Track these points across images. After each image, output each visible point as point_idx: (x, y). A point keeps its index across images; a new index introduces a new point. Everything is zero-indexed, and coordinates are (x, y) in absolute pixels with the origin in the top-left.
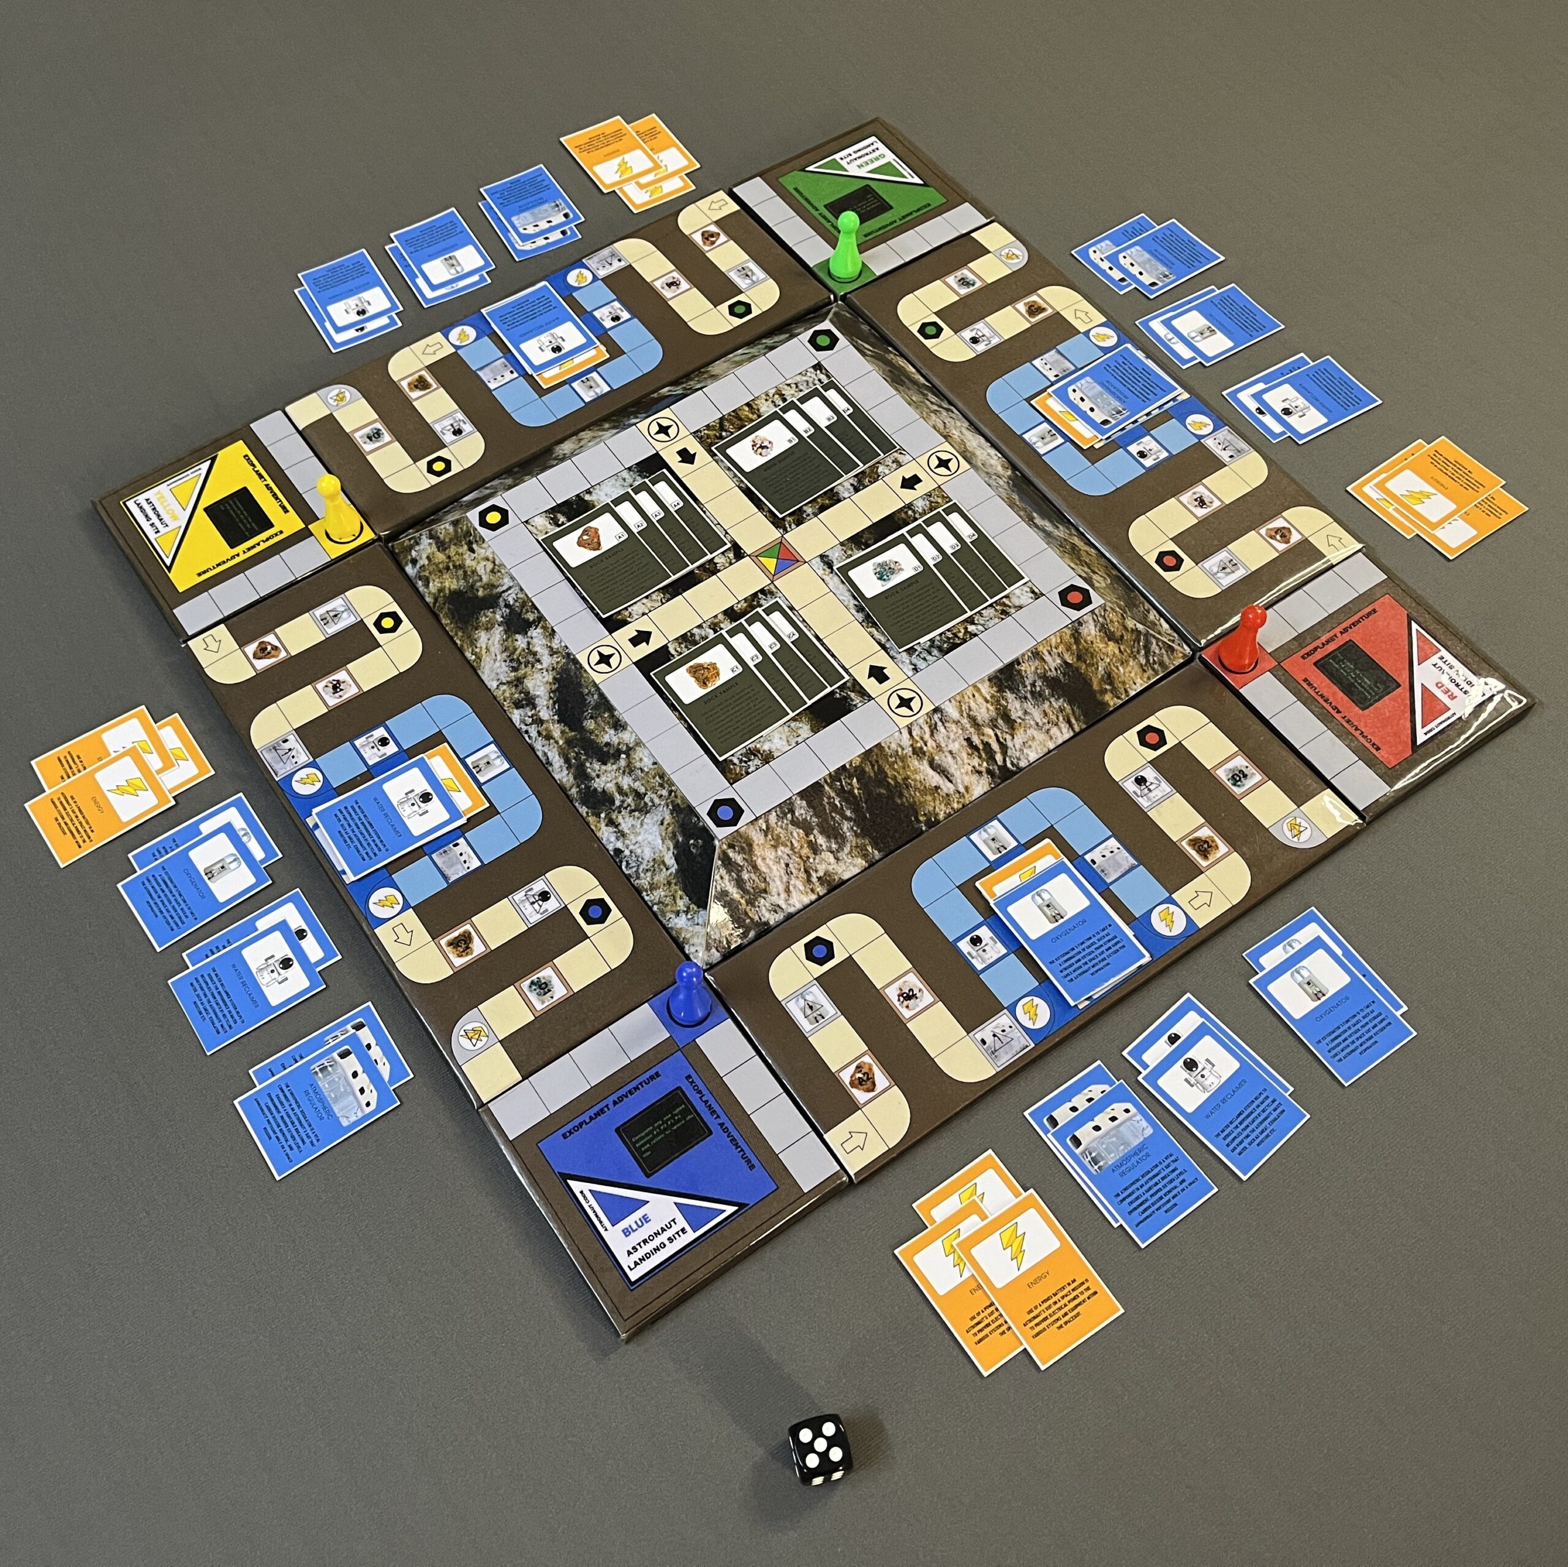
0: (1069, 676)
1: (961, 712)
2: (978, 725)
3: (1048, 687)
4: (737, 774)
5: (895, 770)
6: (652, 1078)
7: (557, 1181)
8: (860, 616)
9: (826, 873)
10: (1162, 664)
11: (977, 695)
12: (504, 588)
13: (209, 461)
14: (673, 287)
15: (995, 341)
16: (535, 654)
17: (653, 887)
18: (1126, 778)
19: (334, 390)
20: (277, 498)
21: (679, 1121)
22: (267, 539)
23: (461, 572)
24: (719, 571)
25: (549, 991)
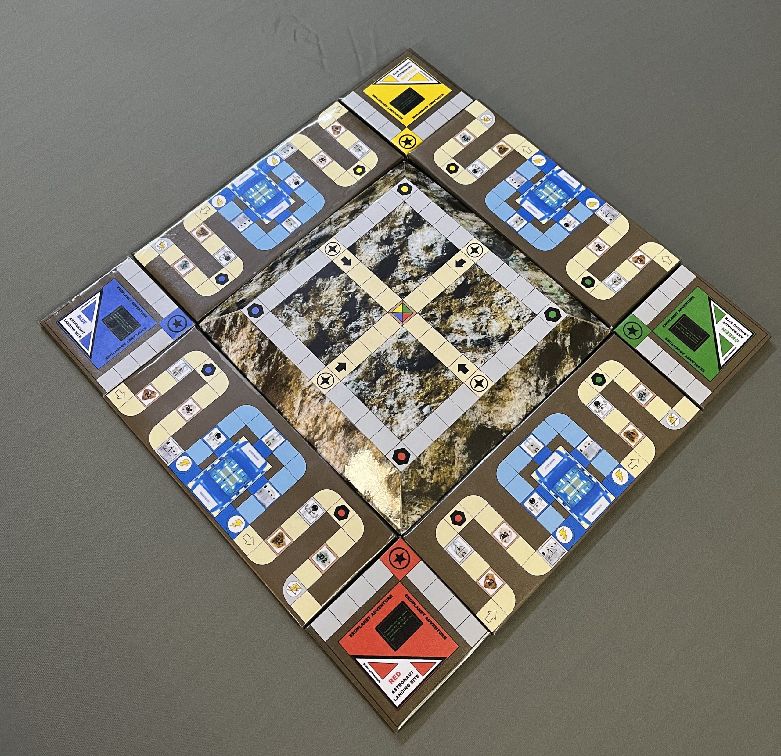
1: (327, 409)
2: (325, 420)
4: (277, 313)
5: (294, 384)
6: (144, 315)
7: (100, 289)
8: (374, 355)
9: (246, 367)
11: (337, 415)
12: (370, 203)
13: (437, 82)
14: (597, 248)
15: (600, 415)
16: (339, 224)
17: (234, 298)
18: (315, 500)
20: (420, 112)
22: (397, 115)
23: (382, 187)
24: (391, 288)
25: (183, 268)
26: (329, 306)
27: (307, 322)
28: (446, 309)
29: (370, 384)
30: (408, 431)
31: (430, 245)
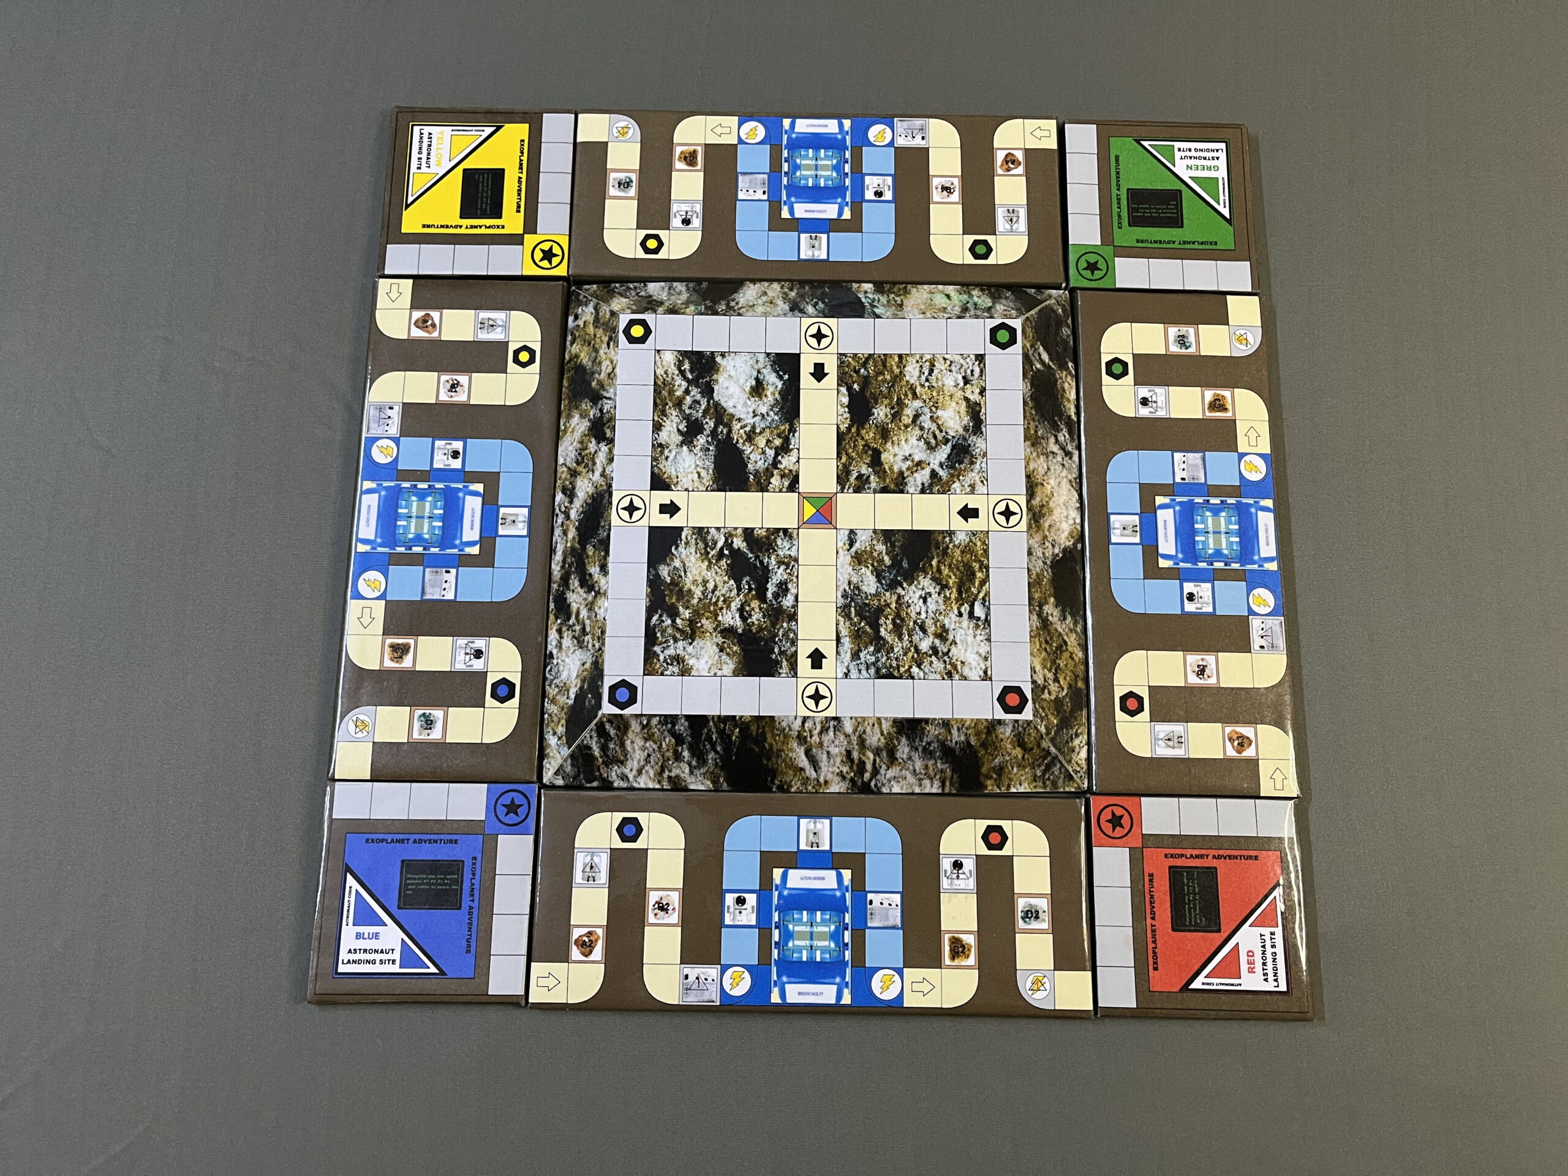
0: (965, 752)
1: (855, 731)
2: (864, 746)
3: (941, 751)
4: (654, 669)
5: (775, 740)
6: (451, 841)
7: (341, 869)
8: (841, 601)
9: (677, 776)
10: (1054, 784)
11: (876, 725)
12: (607, 395)
13: (495, 128)
14: (945, 192)
15: (1161, 414)
16: (594, 464)
17: (553, 701)
18: (948, 855)
19: (623, 121)
20: (519, 195)
21: (446, 885)
22: (489, 227)
23: (594, 355)
24: (768, 491)
25: (430, 729)
26: (713, 592)
27: (708, 643)
28: (866, 452)
29: (876, 645)
30: (986, 659)
31: (754, 383)
